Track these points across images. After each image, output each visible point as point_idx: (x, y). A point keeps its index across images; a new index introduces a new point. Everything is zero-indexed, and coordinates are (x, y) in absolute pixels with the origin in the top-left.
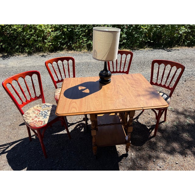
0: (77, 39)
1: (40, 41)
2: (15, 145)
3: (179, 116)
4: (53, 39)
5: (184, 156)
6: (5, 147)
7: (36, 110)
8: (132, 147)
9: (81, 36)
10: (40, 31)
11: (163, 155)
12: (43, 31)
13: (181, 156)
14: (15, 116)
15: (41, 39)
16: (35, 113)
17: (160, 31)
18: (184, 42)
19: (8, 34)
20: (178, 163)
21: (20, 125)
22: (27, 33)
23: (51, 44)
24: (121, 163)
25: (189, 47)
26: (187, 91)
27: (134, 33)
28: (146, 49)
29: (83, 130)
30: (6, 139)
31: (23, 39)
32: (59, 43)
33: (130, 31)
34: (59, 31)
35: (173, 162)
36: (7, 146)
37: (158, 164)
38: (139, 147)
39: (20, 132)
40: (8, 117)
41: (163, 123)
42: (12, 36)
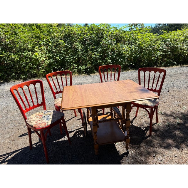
0: (68, 65)
1: (35, 68)
2: (15, 154)
3: (169, 118)
4: (47, 66)
5: (181, 150)
6: (5, 156)
7: (38, 115)
8: (131, 146)
9: (72, 63)
10: (35, 60)
11: (161, 150)
12: (38, 60)
13: (178, 150)
14: (14, 129)
15: (36, 66)
16: (38, 118)
17: (139, 56)
18: (161, 63)
19: (5, 64)
20: (177, 156)
21: (20, 136)
22: (23, 62)
23: (45, 70)
24: (123, 160)
25: (166, 67)
26: (172, 98)
27: (117, 58)
28: (129, 71)
29: (82, 136)
30: (6, 149)
31: (19, 68)
32: (52, 69)
33: (114, 56)
34: (52, 59)
35: (172, 156)
36: (7, 156)
37: (159, 159)
38: (138, 145)
39: (20, 142)
40: (7, 130)
41: (155, 125)
42: (9, 66)
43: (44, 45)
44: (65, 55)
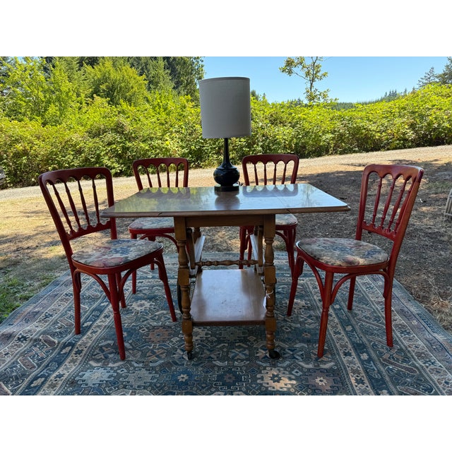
7: (100, 247)
16: (99, 252)
43: (176, 132)
44: (202, 143)
